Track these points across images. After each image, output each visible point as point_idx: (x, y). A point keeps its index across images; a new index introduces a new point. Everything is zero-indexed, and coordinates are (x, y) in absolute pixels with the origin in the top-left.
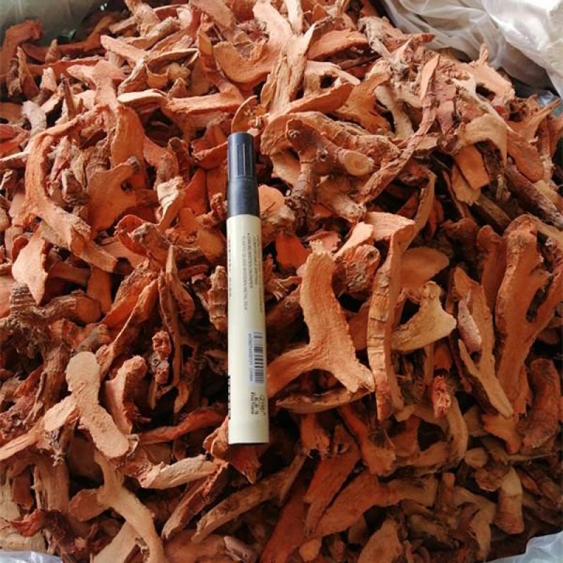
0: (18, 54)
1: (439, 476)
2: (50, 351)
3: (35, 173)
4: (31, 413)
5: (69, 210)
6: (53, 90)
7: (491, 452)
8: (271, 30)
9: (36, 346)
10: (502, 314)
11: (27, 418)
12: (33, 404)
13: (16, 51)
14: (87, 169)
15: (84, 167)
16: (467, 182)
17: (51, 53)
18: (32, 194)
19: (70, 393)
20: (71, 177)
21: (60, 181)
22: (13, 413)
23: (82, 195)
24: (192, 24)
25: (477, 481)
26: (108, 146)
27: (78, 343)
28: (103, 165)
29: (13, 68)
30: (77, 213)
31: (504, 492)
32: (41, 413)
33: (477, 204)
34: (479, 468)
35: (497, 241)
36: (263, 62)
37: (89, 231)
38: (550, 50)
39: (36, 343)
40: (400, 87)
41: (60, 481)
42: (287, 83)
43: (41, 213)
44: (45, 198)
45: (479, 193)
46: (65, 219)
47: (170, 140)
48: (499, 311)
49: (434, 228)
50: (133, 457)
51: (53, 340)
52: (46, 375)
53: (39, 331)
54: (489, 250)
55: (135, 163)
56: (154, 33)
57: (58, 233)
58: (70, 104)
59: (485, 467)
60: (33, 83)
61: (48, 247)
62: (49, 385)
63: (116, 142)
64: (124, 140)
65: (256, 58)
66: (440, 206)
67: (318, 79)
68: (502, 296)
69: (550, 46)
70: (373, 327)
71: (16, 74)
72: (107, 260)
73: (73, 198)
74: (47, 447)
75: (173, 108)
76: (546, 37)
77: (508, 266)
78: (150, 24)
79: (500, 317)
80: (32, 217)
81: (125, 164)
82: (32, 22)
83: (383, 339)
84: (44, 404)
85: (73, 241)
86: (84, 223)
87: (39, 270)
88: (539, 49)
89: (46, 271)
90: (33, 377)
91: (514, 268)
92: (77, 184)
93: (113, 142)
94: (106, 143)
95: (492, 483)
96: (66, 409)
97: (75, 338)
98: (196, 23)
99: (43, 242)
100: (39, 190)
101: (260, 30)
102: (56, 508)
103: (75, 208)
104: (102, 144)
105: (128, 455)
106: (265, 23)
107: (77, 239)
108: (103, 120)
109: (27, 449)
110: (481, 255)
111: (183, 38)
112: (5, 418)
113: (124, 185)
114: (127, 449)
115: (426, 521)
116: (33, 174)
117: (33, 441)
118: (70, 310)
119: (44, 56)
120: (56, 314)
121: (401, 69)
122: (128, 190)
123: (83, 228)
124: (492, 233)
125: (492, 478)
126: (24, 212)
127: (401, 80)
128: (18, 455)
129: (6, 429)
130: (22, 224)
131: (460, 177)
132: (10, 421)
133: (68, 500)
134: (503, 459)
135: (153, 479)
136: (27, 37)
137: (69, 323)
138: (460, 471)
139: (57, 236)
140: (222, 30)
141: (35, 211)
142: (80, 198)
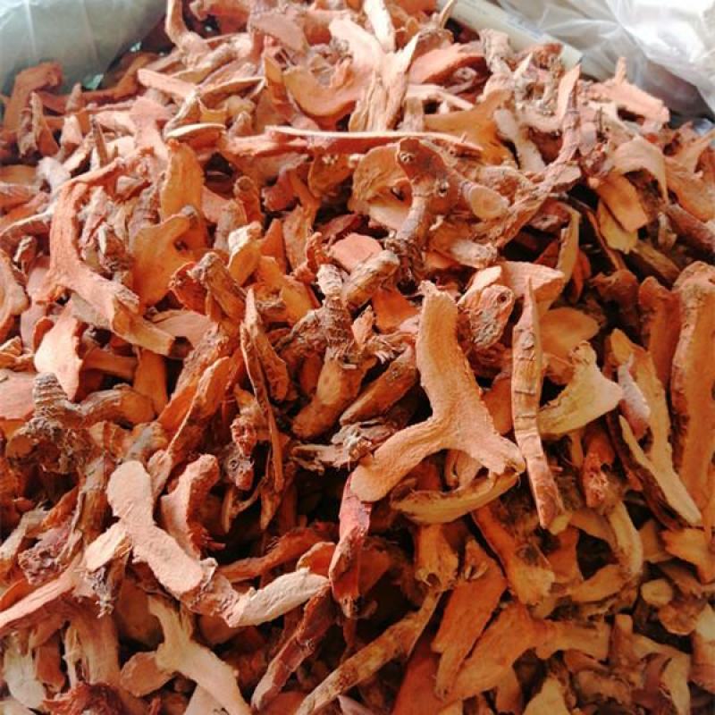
0: (33, 102)
1: (610, 620)
2: (89, 462)
3: (64, 231)
4: (65, 547)
5: (110, 277)
6: (78, 143)
7: (677, 582)
8: (354, 49)
9: (71, 456)
10: (681, 389)
11: (60, 555)
12: (66, 538)
13: (29, 98)
14: (129, 226)
15: (126, 224)
16: (619, 225)
17: (73, 101)
18: (59, 259)
19: (117, 519)
20: (111, 232)
21: (96, 240)
22: (42, 550)
23: (125, 257)
24: (253, 51)
25: (663, 623)
26: (157, 195)
27: (125, 451)
28: (150, 220)
29: (27, 120)
30: (120, 280)
31: (699, 636)
32: (80, 547)
33: (636, 251)
34: (663, 606)
35: (665, 296)
36: (349, 87)
37: (137, 302)
38: (707, 61)
39: (70, 453)
40: (523, 109)
41: (106, 644)
42: (382, 109)
43: (71, 283)
44: (78, 262)
45: (636, 236)
46: (105, 287)
47: (238, 181)
48: (676, 385)
49: (580, 286)
50: (211, 588)
51: (93, 446)
52: (84, 496)
53: (74, 435)
54: (655, 308)
55: (192, 214)
56: (206, 64)
57: (96, 307)
58: (102, 152)
59: (670, 603)
60: (51, 138)
61: (82, 327)
62: (88, 508)
63: (168, 189)
64: (177, 186)
65: (338, 85)
66: (586, 259)
67: (421, 104)
68: (679, 365)
69: (706, 55)
70: (520, 403)
71: (29, 128)
72: (159, 339)
73: (113, 261)
74: (88, 593)
75: (235, 150)
76: (701, 45)
77: (683, 325)
78: (200, 54)
79: (678, 394)
80: (59, 289)
81: (179, 215)
82: (48, 65)
83: (533, 417)
84: (84, 534)
85: (116, 315)
86: (131, 292)
87: (71, 356)
88: (691, 60)
89: (81, 357)
90: (67, 501)
91: (692, 327)
92: (118, 242)
93: (163, 189)
94: (154, 192)
95: (683, 624)
96: (112, 540)
97: (120, 445)
98: (259, 48)
99: (75, 322)
100: (69, 252)
101: (341, 51)
102: (103, 680)
103: (117, 275)
104: (148, 193)
105: (204, 585)
106: (346, 42)
107: (122, 312)
108: (147, 168)
109: (60, 598)
110: (645, 316)
111: (244, 67)
112: (30, 556)
113: (179, 243)
114: (201, 578)
115: (600, 678)
116: (62, 233)
117: (68, 588)
118: (114, 407)
119: (64, 105)
120: (95, 412)
121: (524, 85)
122: (183, 250)
123: (128, 297)
124: (658, 286)
125: (683, 617)
126: (49, 283)
127: (524, 99)
128: (47, 607)
129: (33, 571)
130: (46, 299)
131: (610, 219)
132: (36, 560)
133: (117, 667)
134: (695, 591)
135: (242, 612)
136: (42, 83)
137: (111, 425)
138: (637, 611)
139: (94, 311)
140: (291, 55)
141: (64, 281)
142: (123, 261)
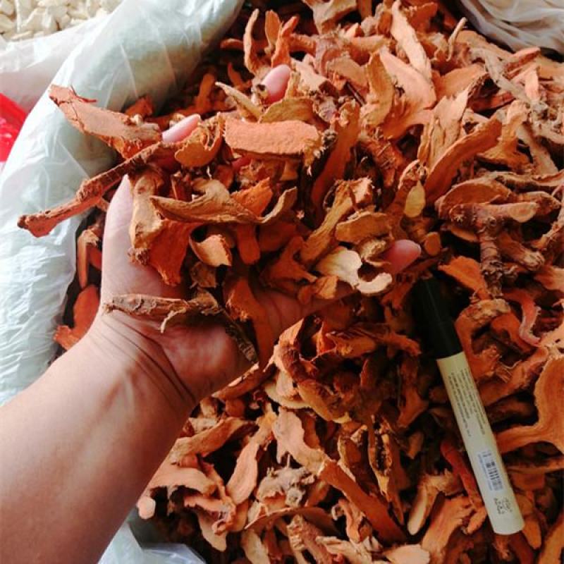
8: (404, 83)
40: (540, 126)
42: (441, 143)
106: (396, 77)
121: (540, 110)
127: (540, 119)
